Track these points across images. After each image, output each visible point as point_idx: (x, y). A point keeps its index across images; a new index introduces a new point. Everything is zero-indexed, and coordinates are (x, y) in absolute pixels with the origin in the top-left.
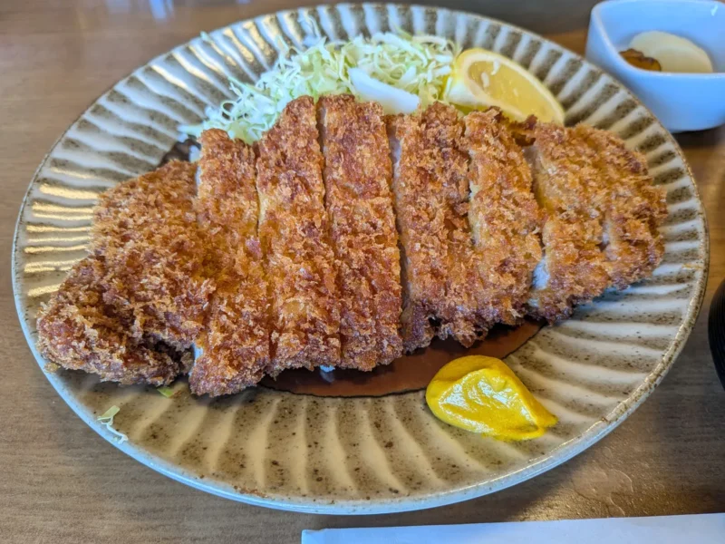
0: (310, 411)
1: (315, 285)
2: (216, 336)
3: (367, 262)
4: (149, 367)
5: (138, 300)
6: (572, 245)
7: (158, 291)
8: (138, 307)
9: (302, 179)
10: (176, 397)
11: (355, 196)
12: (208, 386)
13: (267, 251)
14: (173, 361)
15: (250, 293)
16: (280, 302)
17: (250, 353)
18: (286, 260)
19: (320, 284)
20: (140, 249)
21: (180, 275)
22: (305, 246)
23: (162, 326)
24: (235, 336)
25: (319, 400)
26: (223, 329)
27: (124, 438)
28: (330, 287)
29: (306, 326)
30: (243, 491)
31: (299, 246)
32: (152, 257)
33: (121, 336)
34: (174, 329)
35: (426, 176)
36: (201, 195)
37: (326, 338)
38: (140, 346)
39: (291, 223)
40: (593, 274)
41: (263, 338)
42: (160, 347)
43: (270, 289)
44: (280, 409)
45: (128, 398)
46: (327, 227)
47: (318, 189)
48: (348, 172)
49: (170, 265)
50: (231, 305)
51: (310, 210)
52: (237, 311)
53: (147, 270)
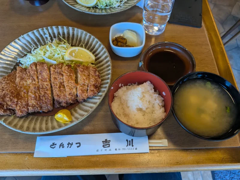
0: (36, 119)
1: (35, 98)
2: (18, 108)
3: (44, 94)
4: (8, 113)
5: (5, 102)
6: (80, 91)
7: (8, 101)
8: (5, 103)
9: (34, 79)
10: (14, 117)
11: (43, 81)
12: (18, 115)
13: (28, 92)
14: (13, 112)
15: (24, 100)
16: (29, 102)
17: (24, 110)
18: (31, 94)
19: (36, 98)
20: (5, 93)
21: (12, 98)
22: (34, 91)
23: (10, 106)
24: (21, 108)
25: (38, 117)
26: (20, 107)
27: (5, 124)
28: (38, 99)
29: (33, 106)
30: (22, 131)
31: (33, 91)
32: (7, 94)
33: (3, 108)
34: (11, 106)
35: (55, 78)
36: (17, 81)
37: (37, 108)
38: (6, 110)
39: (32, 87)
40: (85, 96)
41: (26, 108)
42: (10, 109)
43: (28, 99)
44: (32, 118)
45: (6, 117)
46: (38, 88)
47: (36, 80)
48: (42, 77)
49: (10, 96)
50: (21, 102)
51: (35, 84)
52: (22, 103)
53: (6, 97)
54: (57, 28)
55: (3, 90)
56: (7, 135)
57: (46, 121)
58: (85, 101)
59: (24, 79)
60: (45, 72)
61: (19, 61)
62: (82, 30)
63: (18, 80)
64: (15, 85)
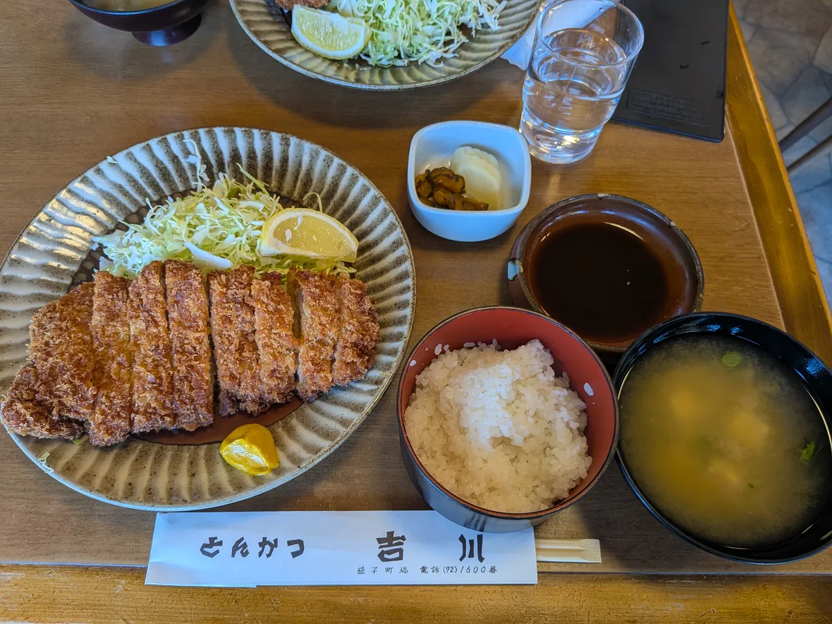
0: (157, 453)
1: (157, 387)
2: (99, 417)
3: (188, 372)
4: (65, 432)
5: (56, 396)
6: (310, 363)
7: (66, 392)
8: (56, 401)
9: (153, 317)
10: (83, 445)
11: (185, 328)
12: (95, 442)
13: (131, 362)
14: (79, 428)
15: (120, 392)
16: (135, 397)
17: (118, 427)
18: (142, 369)
19: (160, 385)
20: (56, 363)
21: (77, 382)
22: (154, 360)
23: (69, 411)
24: (109, 417)
25: (164, 447)
26: (103, 412)
27: (52, 470)
28: (165, 388)
29: (150, 411)
30: (110, 499)
31: (149, 360)
32: (63, 370)
33: (47, 418)
34: (76, 412)
35: (227, 320)
36: (94, 323)
37: (162, 418)
38: (58, 422)
39: (146, 346)
40: (322, 380)
41: (125, 418)
42: (69, 421)
43: (131, 387)
44: (141, 452)
45: (55, 446)
46: (168, 348)
47: (163, 323)
48: (181, 315)
49: (72, 376)
50: (108, 397)
51: (157, 336)
52: (111, 402)
53: (59, 380)
54: (230, 133)
55: (49, 354)
56: (55, 502)
57: (192, 463)
58: (321, 395)
59: (118, 316)
60: (193, 296)
61: (98, 246)
62: (315, 147)
63: (97, 319)
64: (87, 338)
